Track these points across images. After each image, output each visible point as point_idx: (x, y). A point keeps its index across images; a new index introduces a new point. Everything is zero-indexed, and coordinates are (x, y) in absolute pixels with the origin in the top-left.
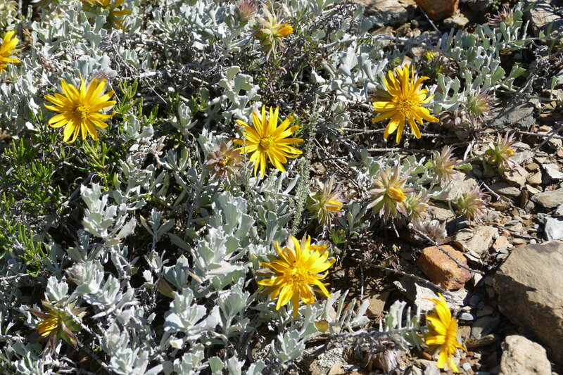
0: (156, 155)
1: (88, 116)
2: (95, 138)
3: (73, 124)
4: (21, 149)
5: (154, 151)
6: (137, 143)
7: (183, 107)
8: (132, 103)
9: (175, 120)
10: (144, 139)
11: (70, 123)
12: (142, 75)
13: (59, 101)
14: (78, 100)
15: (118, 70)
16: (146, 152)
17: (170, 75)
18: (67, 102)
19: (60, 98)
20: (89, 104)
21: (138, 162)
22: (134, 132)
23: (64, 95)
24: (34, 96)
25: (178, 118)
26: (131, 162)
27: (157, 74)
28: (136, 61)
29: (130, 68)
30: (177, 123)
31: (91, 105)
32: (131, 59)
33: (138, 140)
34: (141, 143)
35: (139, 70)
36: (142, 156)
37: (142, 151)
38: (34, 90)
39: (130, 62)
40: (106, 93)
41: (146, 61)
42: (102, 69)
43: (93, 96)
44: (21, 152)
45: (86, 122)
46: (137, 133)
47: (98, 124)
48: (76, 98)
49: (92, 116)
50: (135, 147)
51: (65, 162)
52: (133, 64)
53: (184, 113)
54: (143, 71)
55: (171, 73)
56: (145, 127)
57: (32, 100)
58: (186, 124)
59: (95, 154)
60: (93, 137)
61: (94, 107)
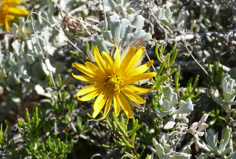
0: (196, 136)
1: (122, 89)
2: (129, 115)
3: (104, 98)
4: (36, 120)
5: (195, 131)
6: (173, 120)
7: (228, 79)
8: (169, 72)
9: (216, 94)
10: (180, 115)
11: (101, 97)
12: (178, 38)
13: (90, 71)
14: (112, 70)
15: (151, 32)
16: (183, 131)
17: (210, 39)
18: (99, 71)
19: (90, 66)
20: (124, 74)
21: (174, 143)
22: (171, 108)
23: (95, 63)
24: (50, 57)
25: (221, 91)
26: (165, 141)
27: (195, 38)
28: (170, 21)
29: (165, 29)
30: (219, 97)
31: (126, 76)
32: (164, 18)
33: (175, 117)
34: (177, 121)
35: (174, 32)
36: (179, 136)
37: (179, 130)
38: (51, 50)
39: (163, 22)
40: (143, 63)
41: (183, 21)
42: (136, 32)
43: (129, 66)
44: (36, 123)
45: (120, 96)
46: (173, 108)
47: (133, 99)
48: (109, 67)
49: (126, 88)
50: (170, 125)
51: (82, 136)
52: (167, 24)
53: (229, 87)
54: (179, 34)
55: (211, 37)
56: (182, 101)
57: (48, 61)
58: (230, 100)
59: (124, 131)
60: (127, 113)
61: (129, 78)
